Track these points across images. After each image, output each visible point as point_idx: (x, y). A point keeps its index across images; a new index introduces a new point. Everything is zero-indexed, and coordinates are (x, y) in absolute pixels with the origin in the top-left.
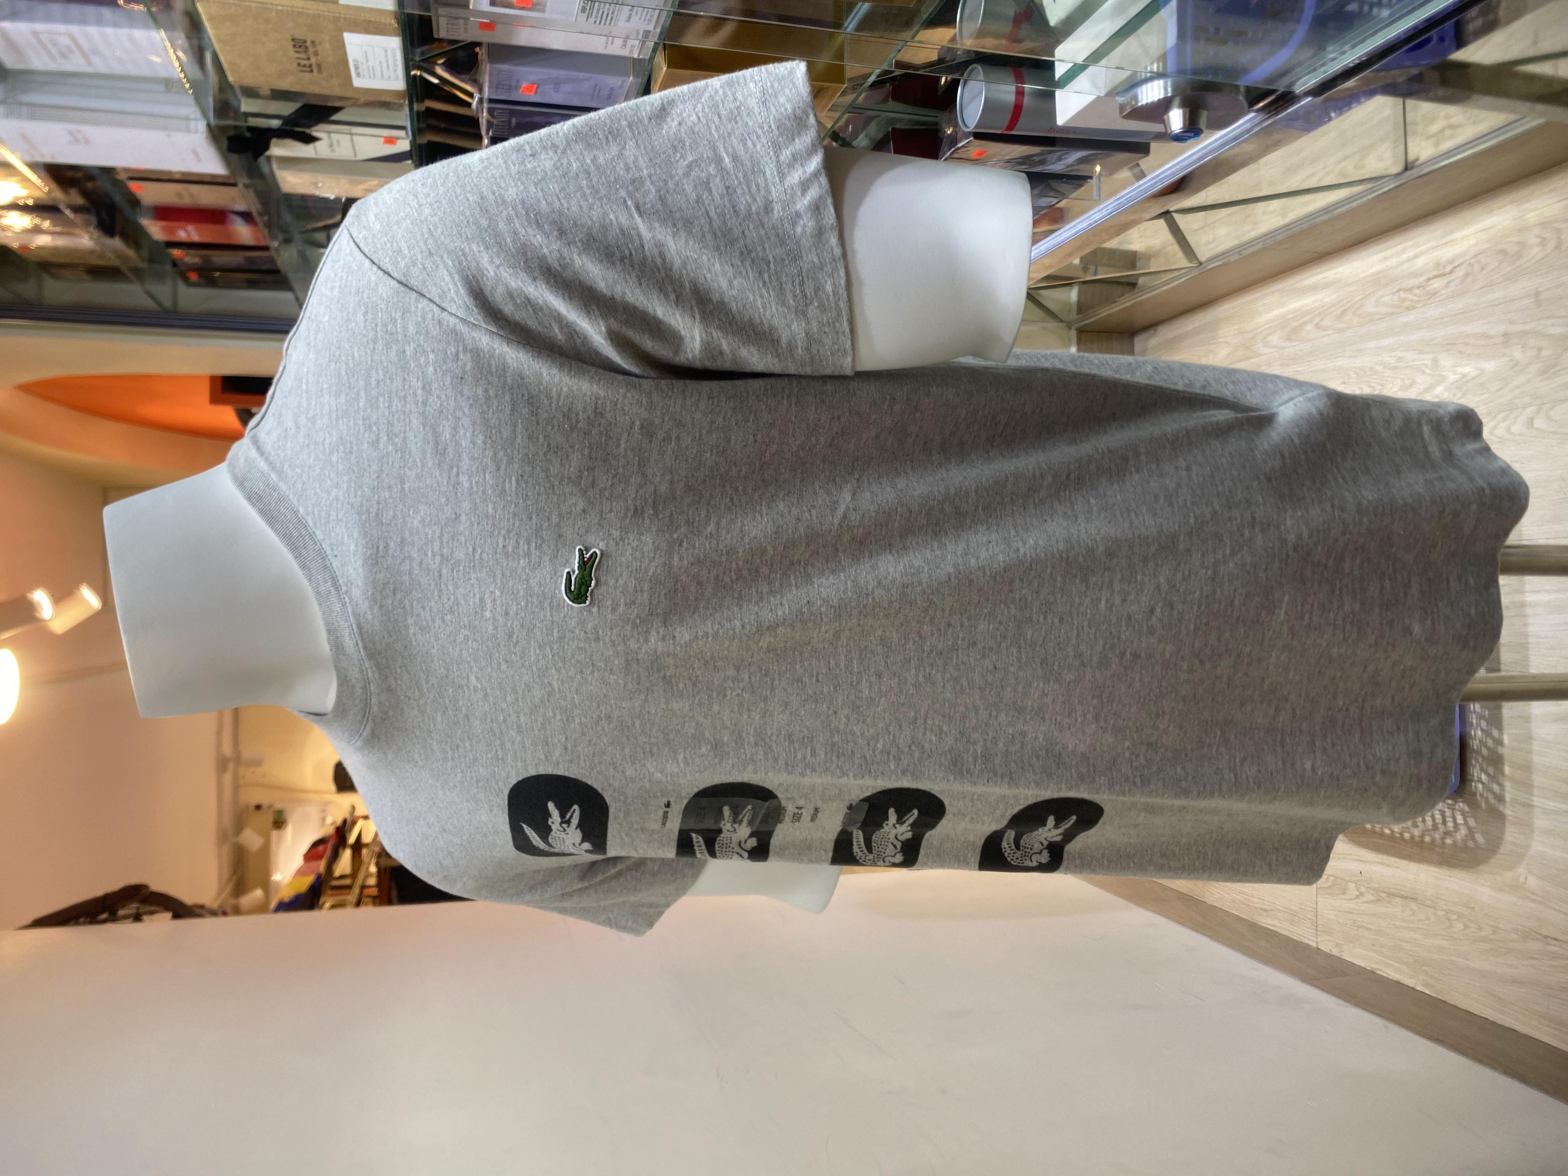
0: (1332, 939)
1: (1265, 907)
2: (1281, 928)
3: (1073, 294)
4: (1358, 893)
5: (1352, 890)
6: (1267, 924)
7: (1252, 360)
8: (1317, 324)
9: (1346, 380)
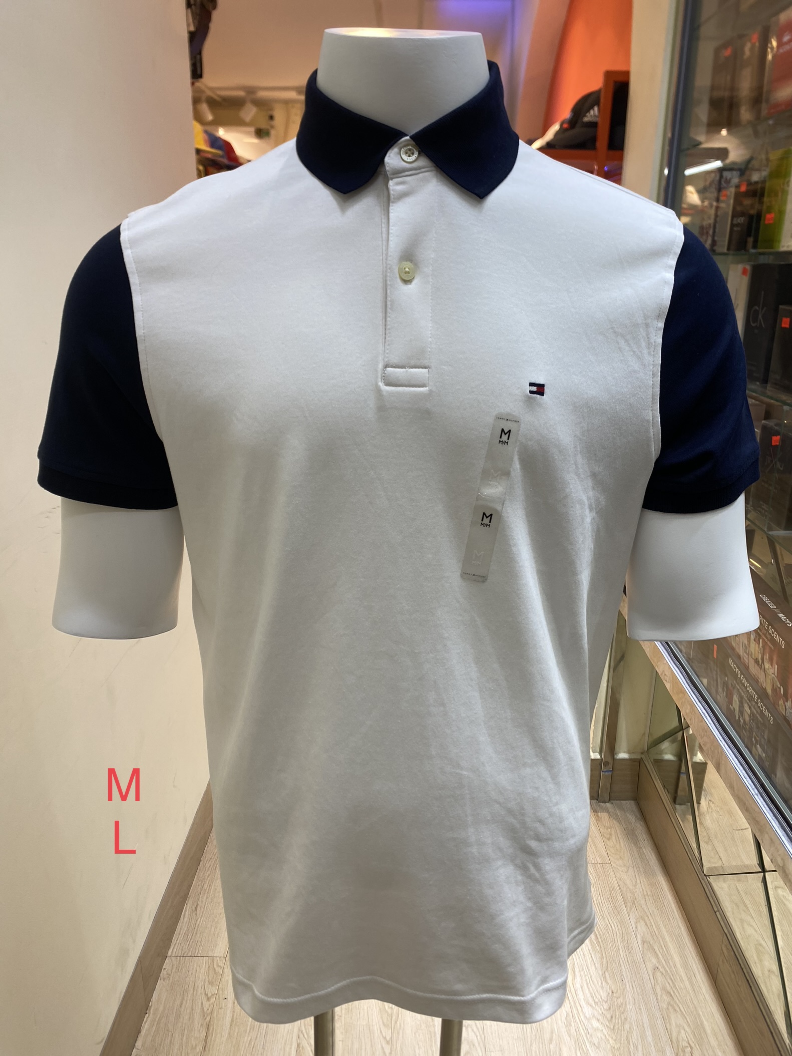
0: (174, 970)
1: (199, 908)
2: (183, 923)
3: (669, 757)
4: (209, 995)
5: (214, 990)
6: (185, 911)
7: (624, 906)
8: (657, 968)
9: (615, 995)
